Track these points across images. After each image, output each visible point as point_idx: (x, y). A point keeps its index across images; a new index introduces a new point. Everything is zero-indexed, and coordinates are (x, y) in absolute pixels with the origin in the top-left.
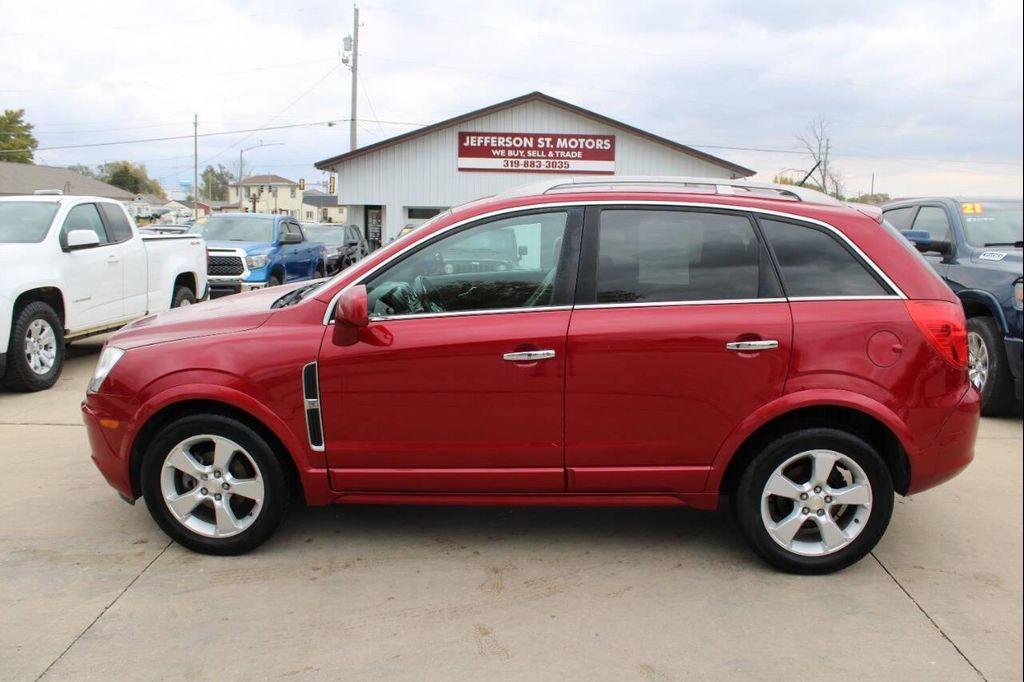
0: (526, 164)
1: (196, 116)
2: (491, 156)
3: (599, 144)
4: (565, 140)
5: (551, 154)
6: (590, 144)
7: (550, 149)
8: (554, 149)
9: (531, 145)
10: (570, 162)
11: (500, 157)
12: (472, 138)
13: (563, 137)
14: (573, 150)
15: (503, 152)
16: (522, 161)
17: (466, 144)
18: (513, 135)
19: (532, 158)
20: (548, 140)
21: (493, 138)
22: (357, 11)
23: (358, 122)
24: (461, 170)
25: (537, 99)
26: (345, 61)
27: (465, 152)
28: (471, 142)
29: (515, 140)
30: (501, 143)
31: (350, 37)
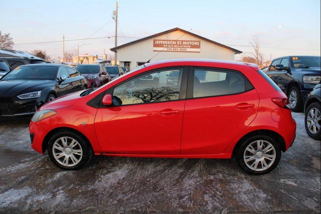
0: (174, 49)
1: (64, 36)
2: (163, 47)
3: (195, 43)
4: (185, 42)
5: (181, 46)
6: (193, 43)
9: (175, 44)
10: (187, 49)
12: (158, 41)
14: (188, 45)
15: (167, 46)
16: (172, 48)
17: (156, 43)
19: (175, 47)
20: (180, 42)
21: (164, 41)
22: (117, 3)
23: (117, 37)
24: (154, 51)
25: (176, 29)
26: (114, 18)
27: (155, 45)
28: (157, 42)
29: (171, 42)
30: (166, 43)
31: (115, 11)
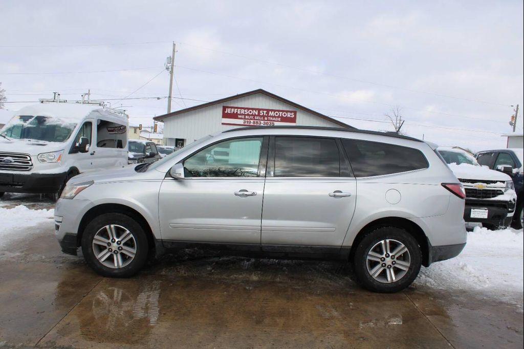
0: (254, 122)
2: (237, 118)
3: (289, 115)
4: (273, 112)
5: (266, 119)
7: (265, 116)
8: (268, 116)
9: (257, 114)
10: (275, 123)
11: (242, 119)
12: (229, 109)
13: (272, 110)
14: (276, 117)
15: (243, 117)
16: (252, 121)
17: (226, 112)
18: (248, 109)
19: (257, 120)
20: (265, 112)
21: (239, 110)
22: (174, 45)
23: (172, 98)
24: (223, 124)
25: (261, 92)
26: (167, 69)
27: (225, 115)
28: (228, 111)
29: (249, 111)
30: (242, 112)
31: (170, 57)
